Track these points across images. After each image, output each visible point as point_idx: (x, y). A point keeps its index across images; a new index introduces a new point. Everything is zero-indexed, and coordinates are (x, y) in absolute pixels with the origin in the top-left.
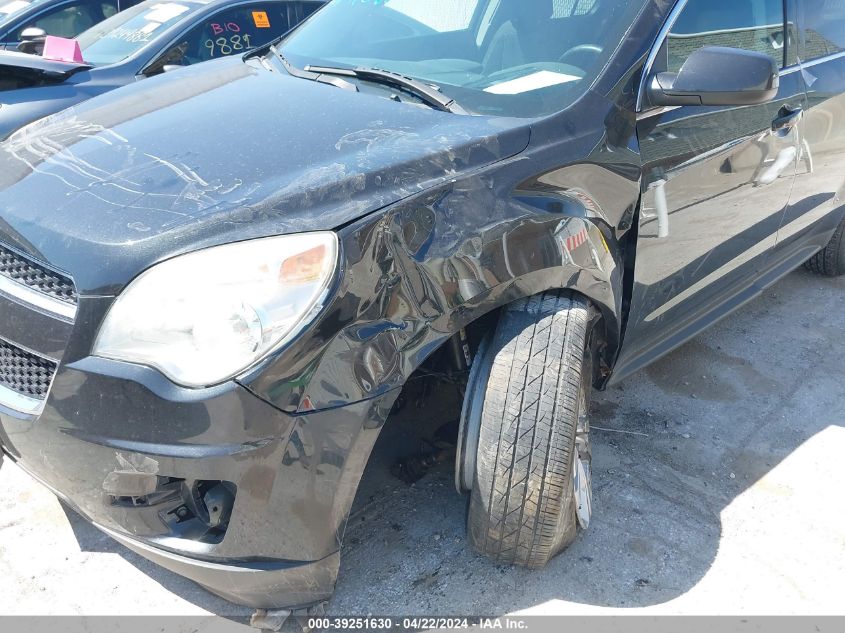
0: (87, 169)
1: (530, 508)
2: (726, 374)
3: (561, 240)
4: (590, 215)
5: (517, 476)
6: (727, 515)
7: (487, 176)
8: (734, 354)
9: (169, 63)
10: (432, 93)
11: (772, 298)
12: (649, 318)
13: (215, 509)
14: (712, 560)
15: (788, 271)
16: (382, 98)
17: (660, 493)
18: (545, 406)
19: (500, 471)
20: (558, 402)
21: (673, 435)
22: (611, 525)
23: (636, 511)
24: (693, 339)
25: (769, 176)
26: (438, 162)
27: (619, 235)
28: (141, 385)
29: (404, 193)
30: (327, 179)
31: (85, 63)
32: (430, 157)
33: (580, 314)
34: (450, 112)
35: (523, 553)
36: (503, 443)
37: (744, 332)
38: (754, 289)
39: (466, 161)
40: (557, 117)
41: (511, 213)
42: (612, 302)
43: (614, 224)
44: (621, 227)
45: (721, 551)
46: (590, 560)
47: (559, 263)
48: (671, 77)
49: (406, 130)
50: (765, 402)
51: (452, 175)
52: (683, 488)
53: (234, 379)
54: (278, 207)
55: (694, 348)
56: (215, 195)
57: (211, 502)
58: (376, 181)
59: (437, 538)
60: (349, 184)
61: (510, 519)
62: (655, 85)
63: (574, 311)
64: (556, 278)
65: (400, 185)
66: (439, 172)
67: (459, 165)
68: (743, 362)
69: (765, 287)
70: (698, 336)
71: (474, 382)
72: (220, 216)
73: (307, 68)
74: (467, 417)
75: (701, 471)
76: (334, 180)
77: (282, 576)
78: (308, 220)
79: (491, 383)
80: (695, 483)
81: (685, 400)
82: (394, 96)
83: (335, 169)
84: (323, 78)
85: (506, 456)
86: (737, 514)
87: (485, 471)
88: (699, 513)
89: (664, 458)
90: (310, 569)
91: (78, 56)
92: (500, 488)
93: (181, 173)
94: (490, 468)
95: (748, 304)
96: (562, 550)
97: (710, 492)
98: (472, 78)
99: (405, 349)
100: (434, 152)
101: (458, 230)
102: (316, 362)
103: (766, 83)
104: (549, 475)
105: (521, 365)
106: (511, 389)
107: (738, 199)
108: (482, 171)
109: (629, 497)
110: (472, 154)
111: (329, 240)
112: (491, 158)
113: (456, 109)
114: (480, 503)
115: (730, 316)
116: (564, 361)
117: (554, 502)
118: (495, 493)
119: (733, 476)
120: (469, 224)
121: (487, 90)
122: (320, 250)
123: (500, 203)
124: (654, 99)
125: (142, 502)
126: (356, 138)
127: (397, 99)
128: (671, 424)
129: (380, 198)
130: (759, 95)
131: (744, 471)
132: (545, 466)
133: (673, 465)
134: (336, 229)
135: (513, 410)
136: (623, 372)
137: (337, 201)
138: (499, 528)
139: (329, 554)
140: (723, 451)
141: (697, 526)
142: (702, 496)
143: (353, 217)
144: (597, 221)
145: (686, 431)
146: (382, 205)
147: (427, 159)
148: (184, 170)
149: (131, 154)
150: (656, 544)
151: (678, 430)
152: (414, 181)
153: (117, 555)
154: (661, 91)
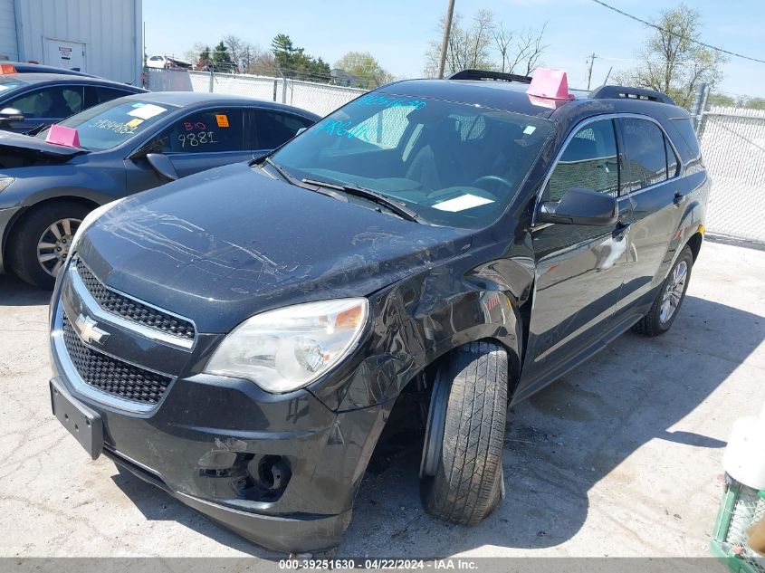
0: (185, 250)
1: (477, 478)
2: (585, 404)
3: (484, 305)
4: (501, 288)
5: (469, 457)
6: (590, 493)
7: (449, 266)
8: (588, 390)
9: (150, 152)
10: (402, 207)
11: (612, 350)
12: (536, 360)
13: (278, 477)
14: (584, 520)
15: (623, 331)
16: (370, 209)
17: (548, 481)
18: (487, 412)
19: (458, 454)
20: (495, 409)
21: (552, 444)
22: (517, 500)
23: (532, 491)
24: (559, 379)
25: (607, 264)
26: (420, 256)
27: (521, 304)
28: (241, 392)
29: (403, 275)
30: (355, 264)
31: (84, 148)
32: (415, 253)
33: (502, 354)
34: (416, 221)
35: (468, 511)
36: (461, 436)
37: (594, 374)
38: (602, 343)
39: (436, 256)
40: (486, 230)
41: (463, 289)
42: (516, 348)
43: (518, 294)
44: (522, 298)
45: (589, 515)
46: (506, 521)
47: (483, 321)
48: (553, 206)
49: (395, 234)
50: (611, 423)
51: (429, 265)
52: (561, 477)
53: (304, 388)
54: (328, 282)
55: (560, 384)
56: (284, 272)
57: (275, 471)
58: (386, 267)
59: (403, 508)
60: (370, 269)
61: (463, 487)
62: (543, 209)
63: (499, 352)
64: (486, 331)
65: (399, 270)
66: (421, 263)
67: (432, 259)
68: (594, 395)
69: (609, 342)
70: (562, 377)
71: (435, 398)
72: (293, 286)
73: (305, 180)
74: (431, 421)
75: (573, 467)
76: (360, 266)
77: (316, 524)
78: (347, 290)
79: (452, 397)
80: (569, 474)
81: (558, 420)
82: (377, 209)
83: (357, 258)
84: (322, 190)
85: (462, 443)
86: (598, 492)
87: (448, 454)
88: (573, 493)
89: (548, 458)
90: (333, 520)
91: (76, 142)
92: (458, 465)
93: (255, 256)
94: (451, 452)
95: (595, 355)
96: (489, 514)
97: (579, 479)
98: (422, 195)
99: (400, 372)
100: (417, 250)
101: (434, 299)
102: (351, 380)
103: (611, 212)
104: (489, 456)
105: (470, 385)
106: (465, 401)
107: (588, 281)
108: (445, 262)
109: (527, 483)
110: (439, 252)
111: (363, 303)
112: (450, 255)
113: (421, 221)
114: (444, 476)
115: (584, 363)
116: (498, 383)
117: (491, 474)
118: (455, 469)
119: (593, 469)
120: (440, 295)
121: (435, 206)
122: (358, 309)
123: (457, 282)
124: (542, 219)
125: (224, 473)
126: (363, 238)
127: (379, 211)
128: (550, 436)
129: (389, 278)
130: (607, 220)
131: (601, 467)
132: (487, 450)
133: (554, 463)
134: (367, 296)
135: (467, 414)
136: (518, 398)
137: (363, 279)
138: (455, 493)
139: (345, 511)
140: (585, 454)
141: (573, 500)
142: (574, 483)
143: (375, 289)
144: (506, 292)
145: (560, 440)
146: (391, 282)
147: (415, 254)
148: (257, 254)
149: (212, 240)
150: (547, 511)
151: (555, 440)
152: (407, 268)
153: (175, 522)
154: (547, 214)
